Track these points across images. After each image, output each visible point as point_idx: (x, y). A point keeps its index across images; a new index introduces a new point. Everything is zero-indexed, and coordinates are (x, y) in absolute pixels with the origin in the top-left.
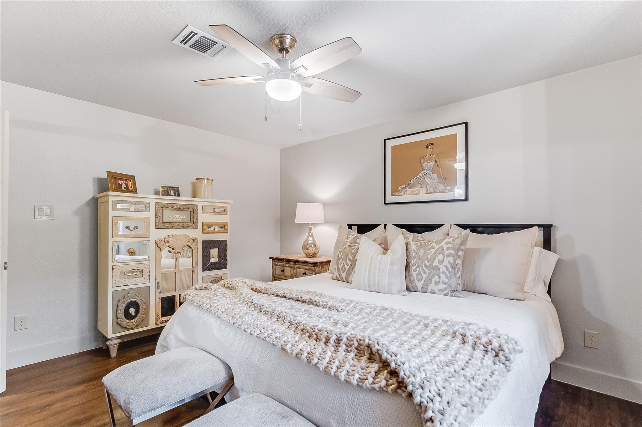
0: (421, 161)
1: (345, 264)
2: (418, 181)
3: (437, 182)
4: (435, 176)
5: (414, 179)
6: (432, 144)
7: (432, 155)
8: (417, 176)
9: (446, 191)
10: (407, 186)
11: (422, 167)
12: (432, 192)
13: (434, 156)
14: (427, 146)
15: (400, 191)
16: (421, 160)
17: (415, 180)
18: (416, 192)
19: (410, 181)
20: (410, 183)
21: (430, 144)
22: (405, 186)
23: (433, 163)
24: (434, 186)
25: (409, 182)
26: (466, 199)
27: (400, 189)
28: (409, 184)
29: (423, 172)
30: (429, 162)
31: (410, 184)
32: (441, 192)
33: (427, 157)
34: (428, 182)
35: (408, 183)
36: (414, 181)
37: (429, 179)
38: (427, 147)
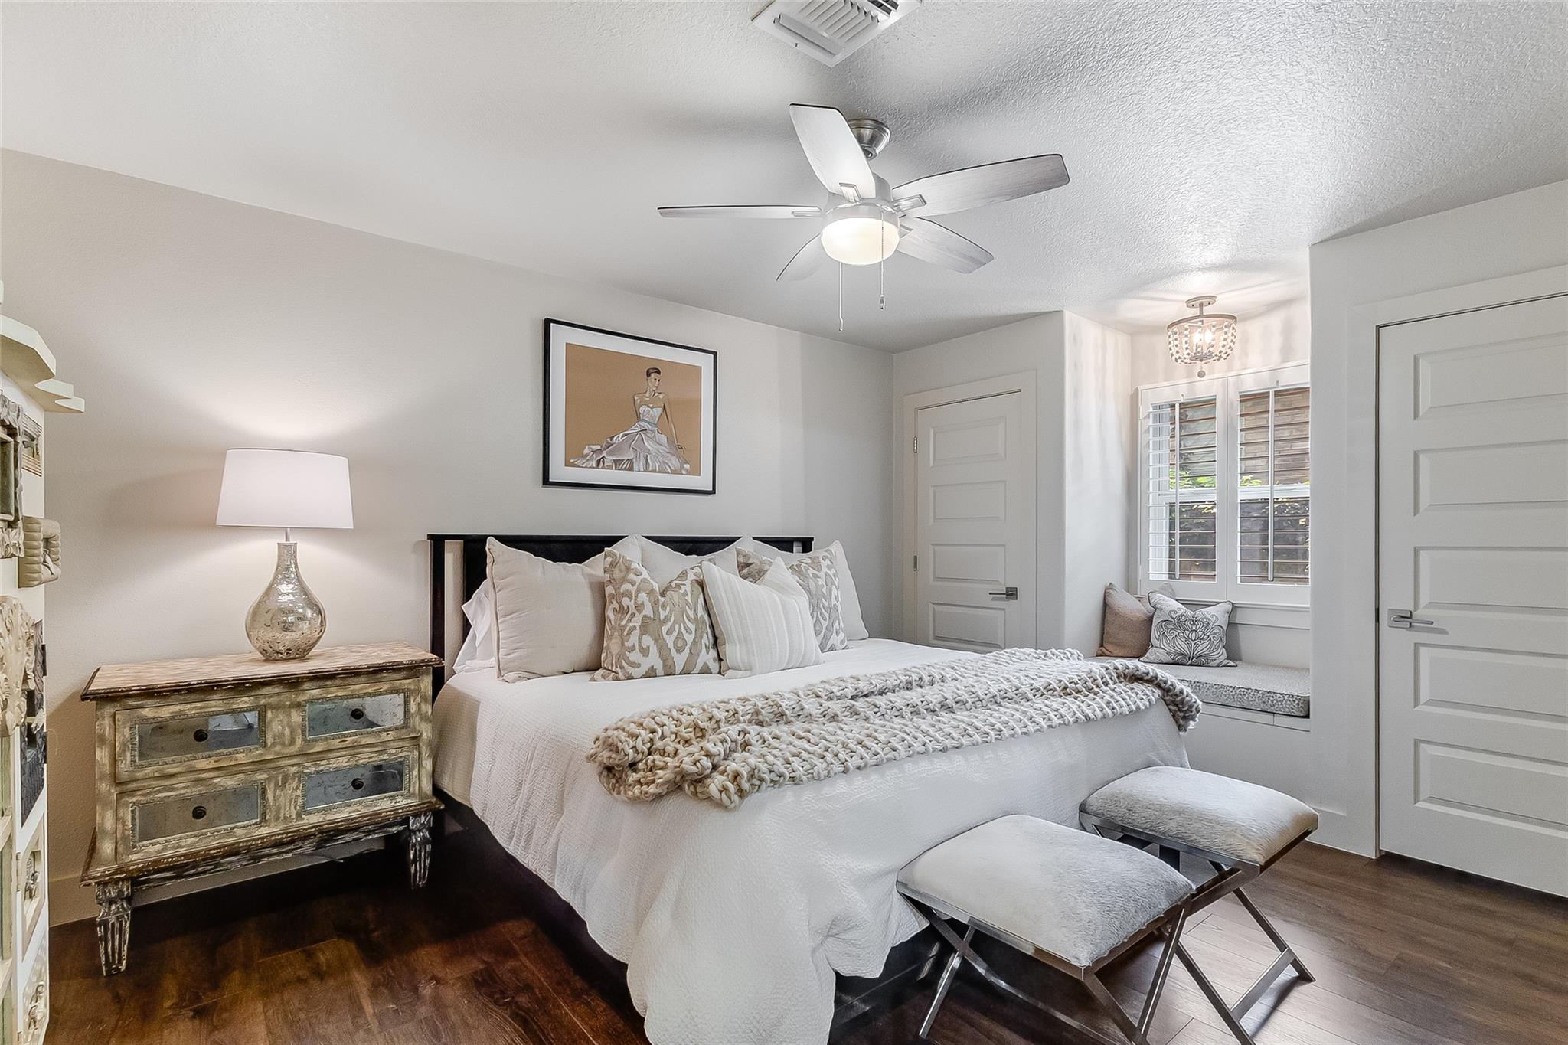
0: (634, 400)
1: (683, 630)
2: (629, 443)
3: (667, 450)
4: (663, 438)
5: (621, 434)
6: (658, 372)
7: (657, 394)
8: (627, 430)
9: (684, 472)
10: (605, 450)
11: (638, 415)
12: (657, 469)
13: (661, 396)
14: (648, 371)
15: (588, 458)
16: (636, 398)
17: (622, 437)
18: (625, 466)
19: (612, 438)
20: (611, 442)
21: (653, 370)
22: (599, 447)
23: (660, 410)
24: (661, 459)
25: (609, 440)
26: (713, 492)
27: (586, 451)
28: (608, 445)
29: (640, 426)
30: (651, 405)
31: (612, 444)
32: (674, 472)
33: (647, 394)
34: (650, 447)
35: (608, 443)
36: (621, 440)
37: (651, 443)
38: (649, 375)
